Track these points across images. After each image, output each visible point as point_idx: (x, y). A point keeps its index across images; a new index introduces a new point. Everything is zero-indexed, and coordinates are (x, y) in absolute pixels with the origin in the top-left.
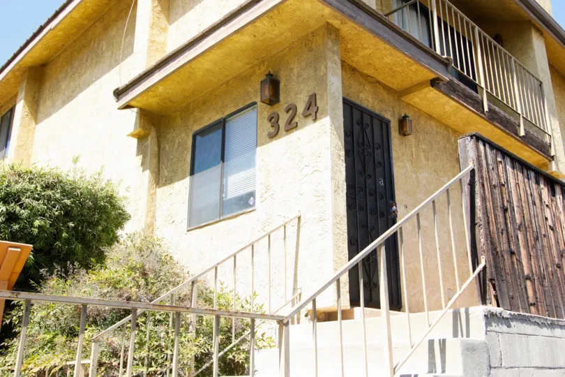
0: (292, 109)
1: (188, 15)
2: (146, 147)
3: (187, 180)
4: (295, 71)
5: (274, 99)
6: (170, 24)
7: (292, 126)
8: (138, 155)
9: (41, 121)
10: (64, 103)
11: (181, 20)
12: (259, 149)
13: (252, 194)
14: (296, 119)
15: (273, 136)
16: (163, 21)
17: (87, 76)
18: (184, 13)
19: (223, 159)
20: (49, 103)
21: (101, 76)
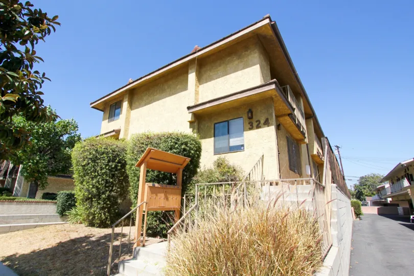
0: (259, 121)
1: (208, 83)
2: (195, 126)
3: (213, 138)
4: (259, 110)
5: (251, 118)
6: (200, 84)
7: (258, 127)
8: (190, 127)
9: (133, 109)
10: (145, 105)
11: (205, 85)
12: (245, 132)
13: (243, 146)
14: (260, 125)
15: (250, 129)
16: (198, 84)
17: (157, 96)
18: (206, 82)
19: (228, 133)
20: (137, 103)
21: (165, 98)
